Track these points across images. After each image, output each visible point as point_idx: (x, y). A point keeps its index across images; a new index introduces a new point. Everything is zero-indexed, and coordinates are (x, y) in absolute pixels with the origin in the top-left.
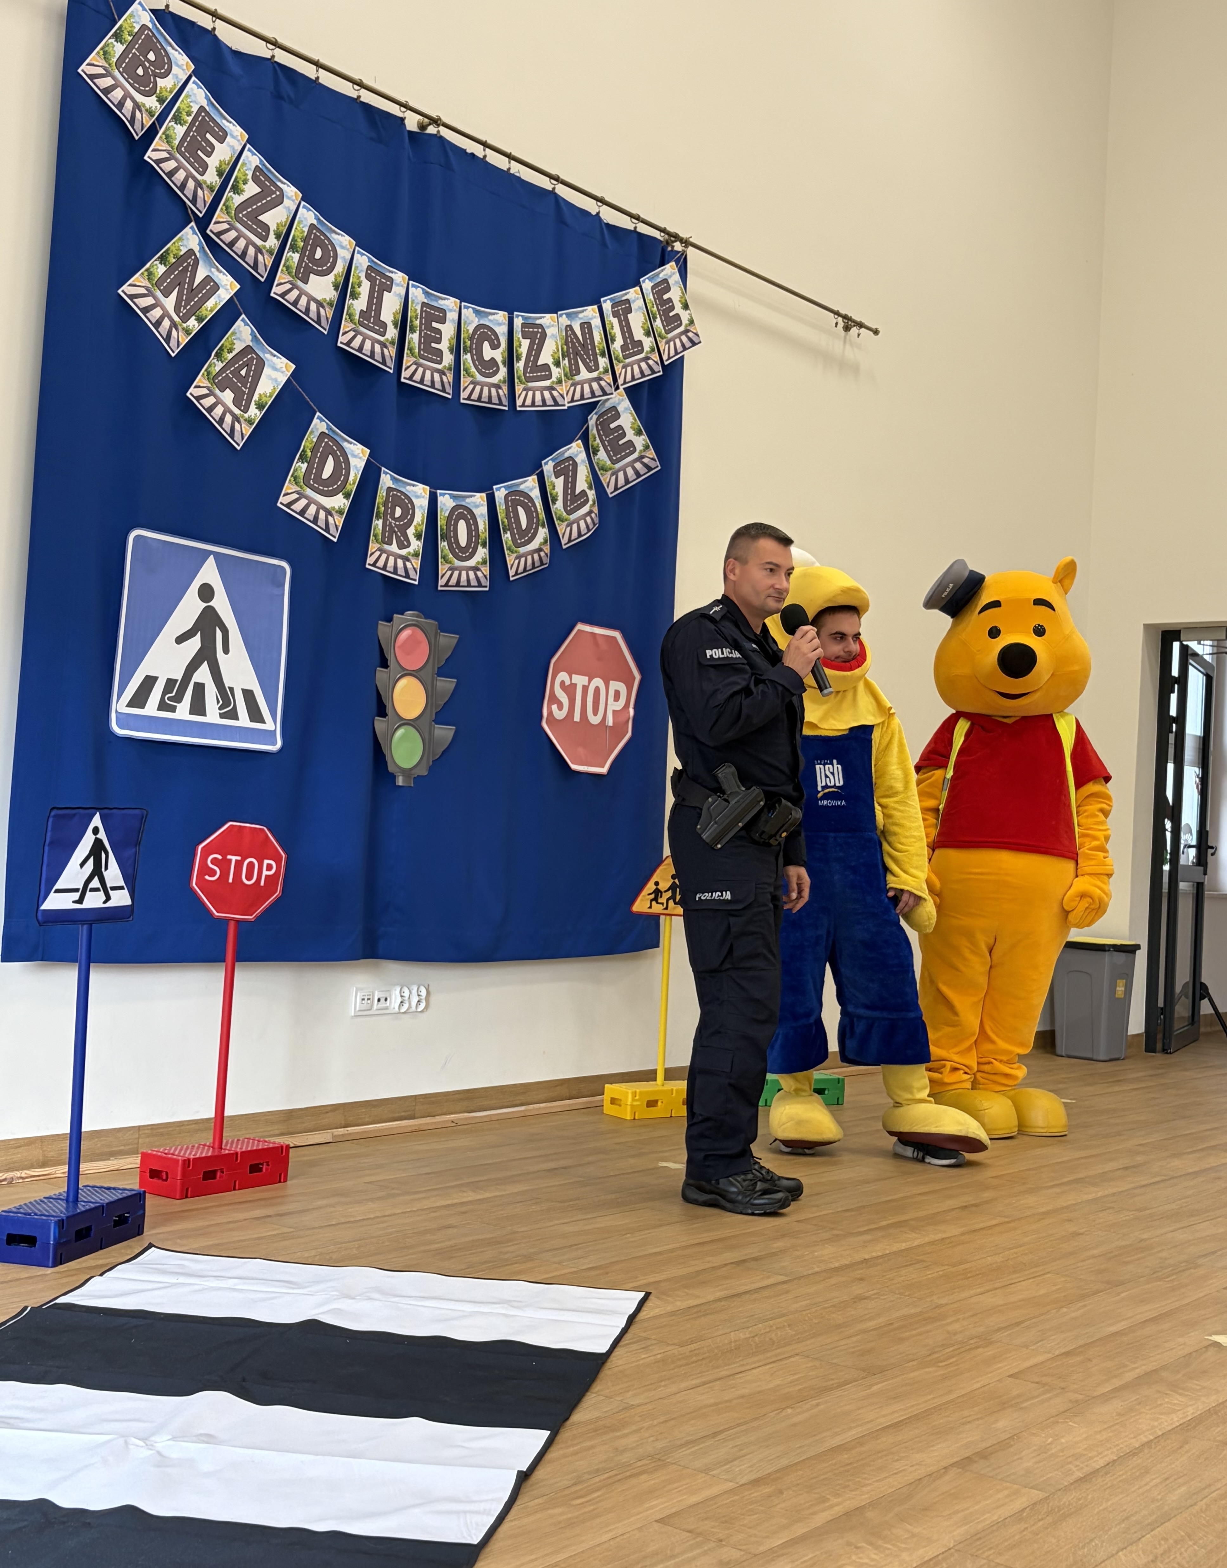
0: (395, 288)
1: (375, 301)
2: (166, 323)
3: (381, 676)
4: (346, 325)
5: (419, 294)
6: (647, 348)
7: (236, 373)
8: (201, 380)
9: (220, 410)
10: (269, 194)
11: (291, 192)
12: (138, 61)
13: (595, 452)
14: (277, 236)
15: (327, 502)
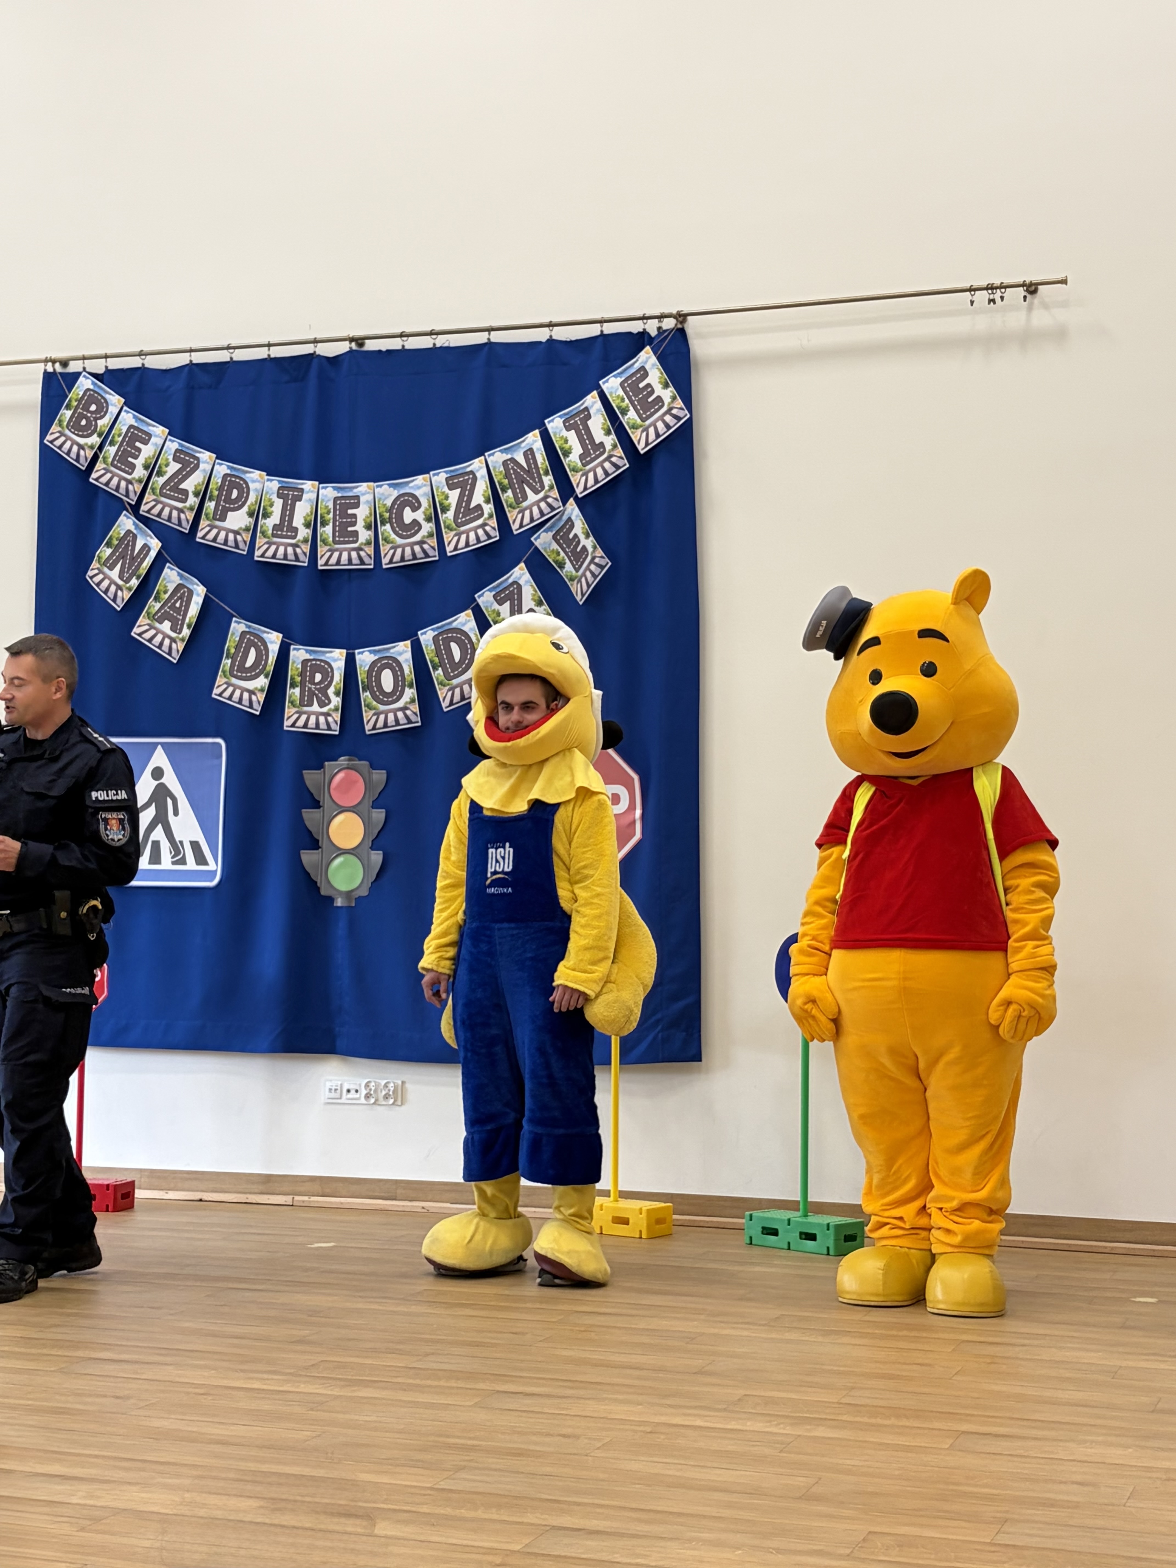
0: (305, 497)
1: (288, 513)
2: (113, 588)
3: (310, 816)
4: (260, 541)
5: (329, 492)
6: (608, 447)
7: (173, 607)
8: (143, 620)
9: (159, 638)
10: (188, 466)
11: (206, 457)
12: (82, 416)
13: (562, 565)
14: (196, 494)
15: (250, 685)
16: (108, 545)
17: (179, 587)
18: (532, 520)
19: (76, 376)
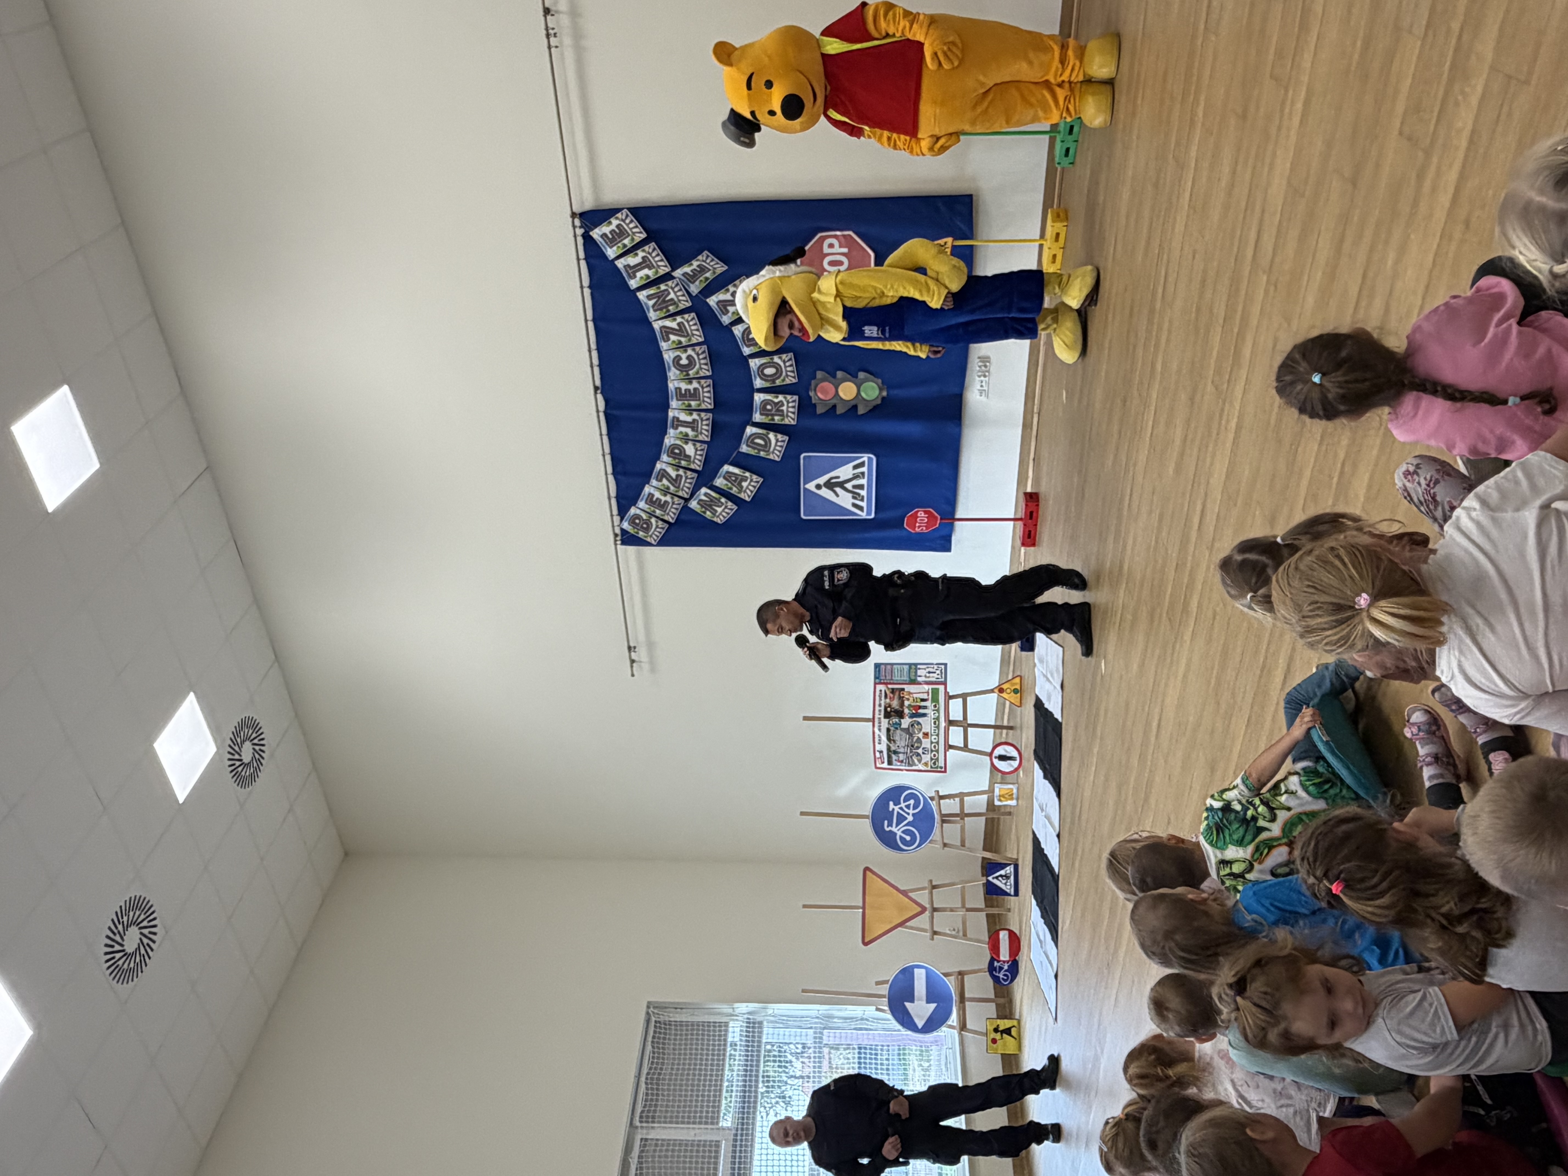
0: (677, 415)
1: (685, 424)
2: (727, 510)
3: (840, 410)
4: (700, 438)
5: (674, 403)
6: (644, 254)
7: (735, 481)
8: (742, 496)
9: (751, 488)
10: (663, 474)
11: (659, 466)
12: (642, 527)
13: (707, 279)
14: (678, 470)
15: (773, 441)
16: (705, 513)
17: (725, 478)
18: (683, 295)
19: (622, 530)
